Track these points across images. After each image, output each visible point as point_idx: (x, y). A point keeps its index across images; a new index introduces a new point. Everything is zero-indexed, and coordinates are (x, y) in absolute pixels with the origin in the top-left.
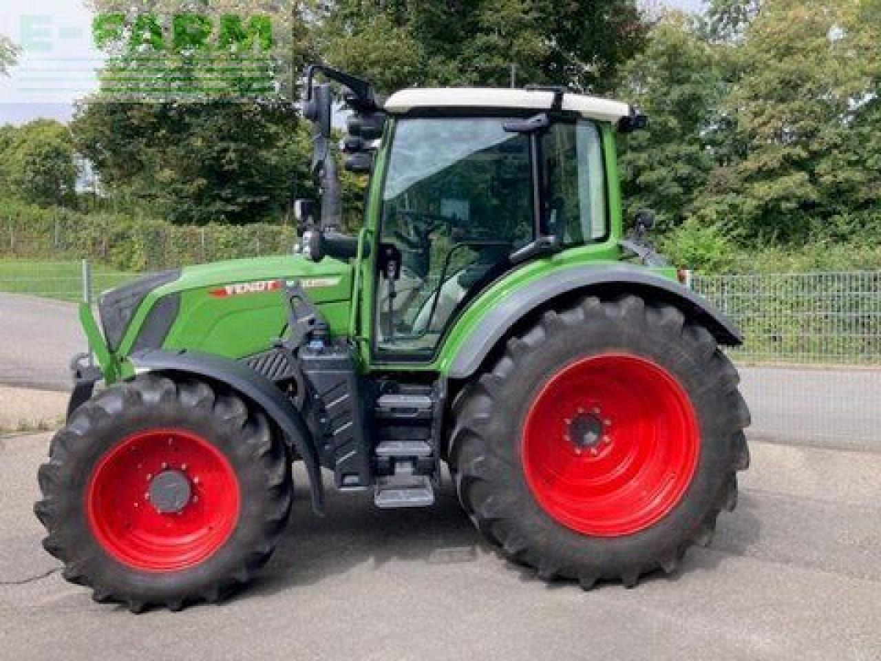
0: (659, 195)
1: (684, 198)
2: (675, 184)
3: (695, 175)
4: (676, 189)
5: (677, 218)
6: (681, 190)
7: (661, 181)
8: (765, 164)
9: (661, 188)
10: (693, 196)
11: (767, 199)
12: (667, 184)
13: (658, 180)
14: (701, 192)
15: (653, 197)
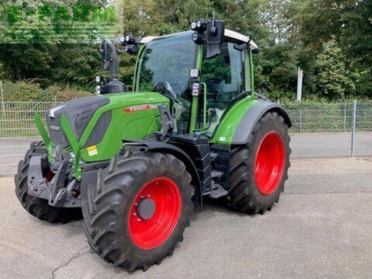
0: (82, 68)
1: (92, 71)
2: (88, 64)
3: (96, 61)
4: (88, 67)
5: (89, 79)
6: (90, 67)
7: (82, 62)
8: (124, 60)
9: (82, 65)
10: (96, 71)
11: (125, 74)
12: (84, 64)
13: (81, 62)
14: (99, 69)
15: (78, 70)
